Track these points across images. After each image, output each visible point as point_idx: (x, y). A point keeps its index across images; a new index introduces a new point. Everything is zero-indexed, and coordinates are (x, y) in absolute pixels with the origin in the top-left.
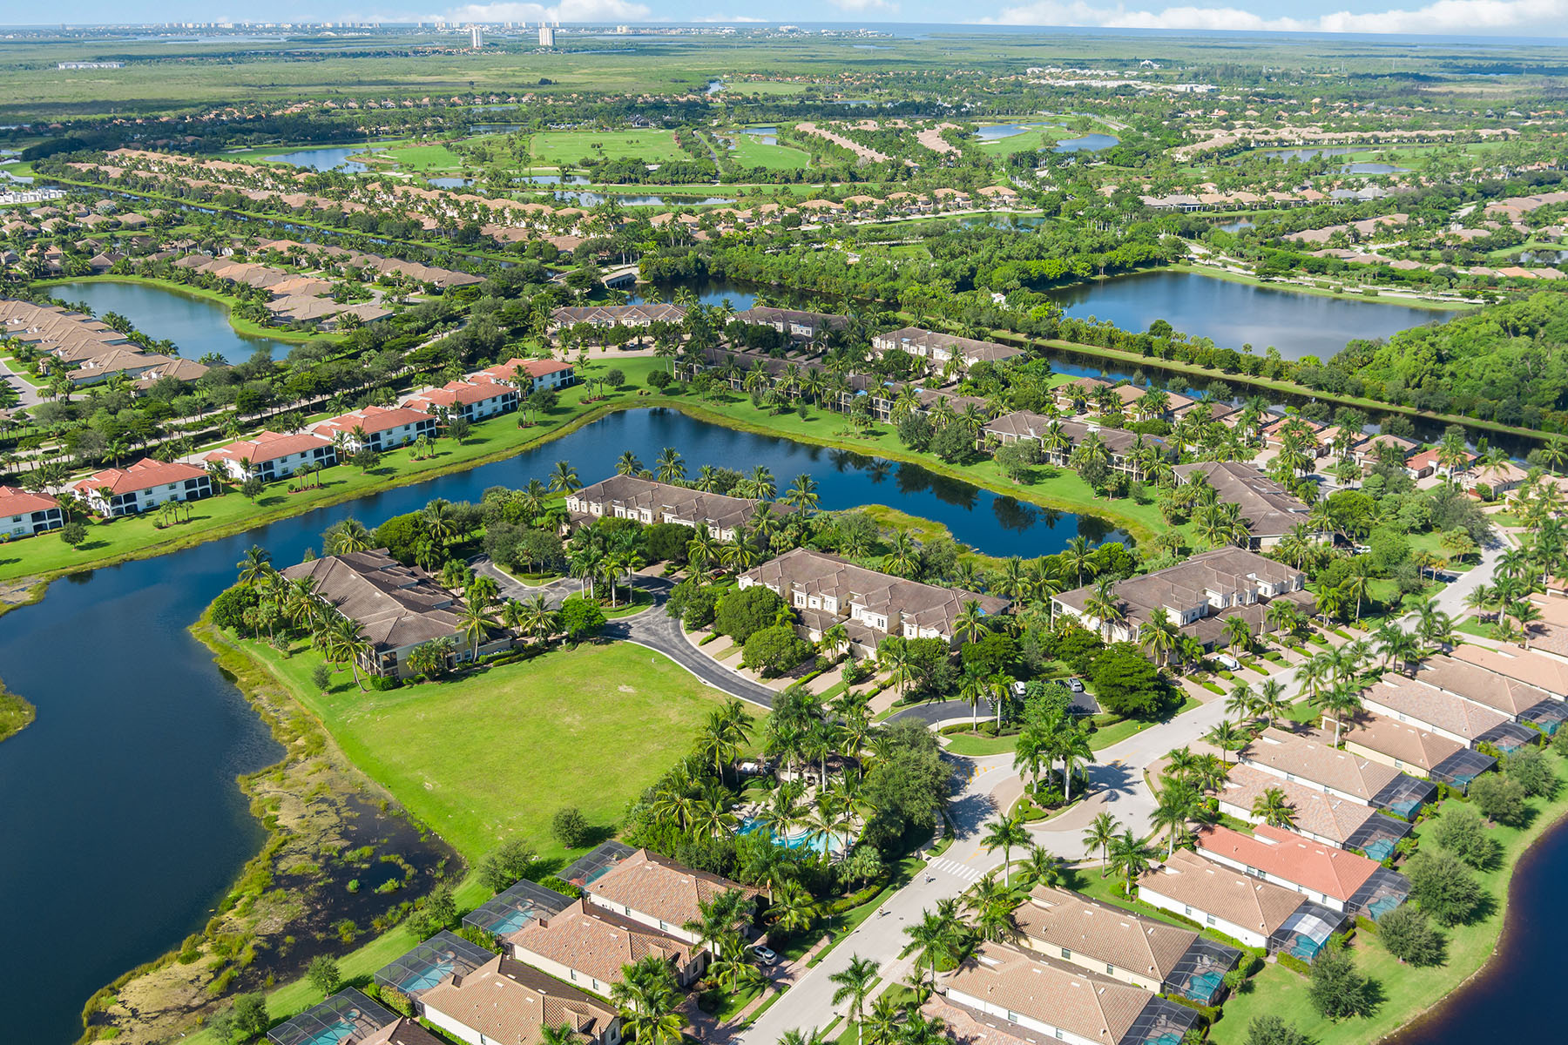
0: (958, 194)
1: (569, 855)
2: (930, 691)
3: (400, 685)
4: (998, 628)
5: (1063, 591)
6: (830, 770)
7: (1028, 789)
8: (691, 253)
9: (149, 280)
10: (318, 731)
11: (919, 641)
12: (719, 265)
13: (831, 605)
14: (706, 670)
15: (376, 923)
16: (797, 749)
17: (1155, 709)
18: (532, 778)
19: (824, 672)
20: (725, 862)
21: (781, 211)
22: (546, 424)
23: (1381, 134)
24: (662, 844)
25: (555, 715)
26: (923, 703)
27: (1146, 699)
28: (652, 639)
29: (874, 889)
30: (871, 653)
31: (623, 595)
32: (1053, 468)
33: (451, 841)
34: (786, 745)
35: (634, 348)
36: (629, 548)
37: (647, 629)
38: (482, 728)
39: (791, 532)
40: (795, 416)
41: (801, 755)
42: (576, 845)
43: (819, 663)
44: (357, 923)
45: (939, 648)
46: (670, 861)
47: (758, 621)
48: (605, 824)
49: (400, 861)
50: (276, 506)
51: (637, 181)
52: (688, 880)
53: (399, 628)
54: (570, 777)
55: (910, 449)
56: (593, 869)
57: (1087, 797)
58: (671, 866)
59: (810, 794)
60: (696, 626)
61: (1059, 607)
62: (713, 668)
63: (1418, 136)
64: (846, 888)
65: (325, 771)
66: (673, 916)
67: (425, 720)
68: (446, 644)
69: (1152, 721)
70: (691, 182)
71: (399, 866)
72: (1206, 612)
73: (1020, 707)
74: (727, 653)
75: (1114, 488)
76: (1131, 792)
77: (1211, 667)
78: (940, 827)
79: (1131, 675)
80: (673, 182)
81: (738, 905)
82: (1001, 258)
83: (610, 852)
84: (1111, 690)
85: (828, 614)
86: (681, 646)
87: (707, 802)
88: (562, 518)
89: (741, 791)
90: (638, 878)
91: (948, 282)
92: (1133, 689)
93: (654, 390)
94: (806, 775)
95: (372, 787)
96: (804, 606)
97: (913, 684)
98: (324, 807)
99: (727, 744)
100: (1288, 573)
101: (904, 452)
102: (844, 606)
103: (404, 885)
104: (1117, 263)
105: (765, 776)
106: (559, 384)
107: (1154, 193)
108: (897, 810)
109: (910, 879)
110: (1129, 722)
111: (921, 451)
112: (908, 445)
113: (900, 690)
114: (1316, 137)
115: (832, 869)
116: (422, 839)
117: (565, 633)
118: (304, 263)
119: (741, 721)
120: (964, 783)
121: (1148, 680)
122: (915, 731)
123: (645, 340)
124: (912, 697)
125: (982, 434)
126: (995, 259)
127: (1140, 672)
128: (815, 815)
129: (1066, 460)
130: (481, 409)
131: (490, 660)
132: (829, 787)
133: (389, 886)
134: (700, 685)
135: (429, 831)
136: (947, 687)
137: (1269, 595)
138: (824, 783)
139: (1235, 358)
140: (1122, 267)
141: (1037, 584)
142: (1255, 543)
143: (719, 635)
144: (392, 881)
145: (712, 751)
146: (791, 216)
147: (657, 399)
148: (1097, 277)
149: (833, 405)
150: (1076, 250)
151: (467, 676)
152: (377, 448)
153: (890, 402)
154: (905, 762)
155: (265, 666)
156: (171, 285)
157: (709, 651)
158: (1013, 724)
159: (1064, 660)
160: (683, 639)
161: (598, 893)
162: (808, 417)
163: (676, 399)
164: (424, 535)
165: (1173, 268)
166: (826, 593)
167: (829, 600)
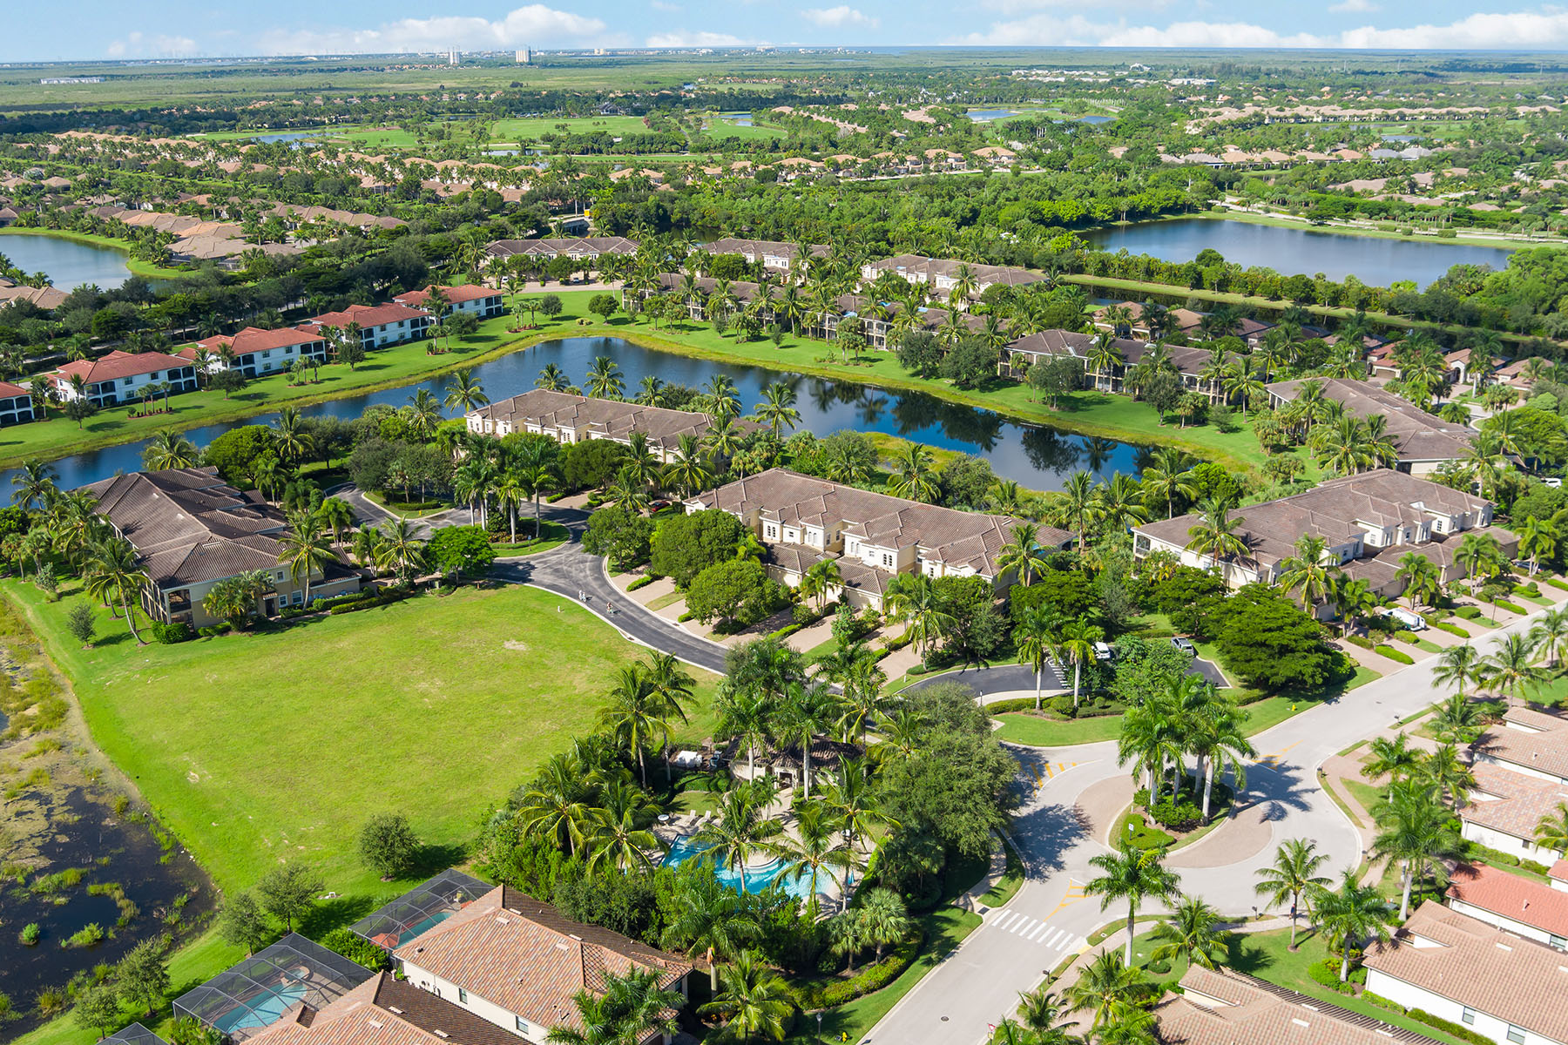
0: (951, 154)
1: (384, 891)
2: (964, 652)
3: (195, 636)
4: (1062, 566)
5: (1148, 522)
6: (816, 763)
7: (1140, 798)
8: (651, 198)
9: (55, 232)
10: (62, 697)
11: (948, 582)
12: (683, 212)
13: (816, 538)
14: (633, 622)
15: (44, 1001)
16: (765, 730)
17: (1320, 681)
18: (352, 768)
19: (805, 626)
20: (636, 913)
21: (755, 167)
22: (462, 351)
23: (1407, 111)
24: (532, 879)
25: (405, 680)
26: (955, 670)
27: (1305, 666)
28: (561, 582)
29: (895, 963)
30: (875, 601)
31: (527, 529)
32: (1100, 394)
33: (207, 863)
34: (746, 723)
35: (578, 283)
36: (537, 464)
37: (557, 570)
38: (295, 695)
39: (759, 453)
40: (770, 344)
41: (770, 740)
42: (397, 876)
43: (799, 615)
44: (14, 998)
45: (975, 590)
46: (539, 911)
47: (711, 555)
48: (452, 842)
49: (118, 894)
50: (109, 432)
51: (600, 152)
52: (567, 944)
53: (198, 557)
54: (410, 769)
55: (913, 375)
56: (415, 919)
57: (1234, 813)
58: (543, 920)
59: (784, 801)
60: (623, 568)
61: (1145, 543)
62: (644, 619)
63: (1448, 113)
64: (843, 961)
65: (53, 752)
66: (538, 1009)
67: (217, 683)
68: (260, 579)
69: (1312, 699)
70: (659, 152)
71: (114, 902)
72: (1361, 551)
73: (1109, 675)
74: (667, 601)
75: (1188, 412)
76: (1304, 807)
77: (1386, 626)
78: (998, 857)
79: (1280, 628)
80: (639, 152)
81: (648, 1001)
82: (1008, 199)
83: (448, 889)
84: (1249, 652)
85: (811, 550)
86: (601, 592)
87: (609, 811)
88: (457, 438)
89: (674, 793)
90: (484, 938)
91: (948, 220)
92: (1284, 650)
93: (598, 319)
94: (778, 770)
95: (111, 778)
96: (776, 540)
97: (940, 642)
98: (31, 805)
99: (650, 719)
100: (1470, 501)
101: (906, 379)
102: (833, 540)
103: (111, 935)
104: (1141, 208)
105: (713, 771)
106: (484, 313)
107: (1168, 151)
108: (930, 829)
109: (955, 945)
110: (1275, 699)
111: (927, 378)
112: (911, 370)
113: (920, 650)
114: (1337, 114)
115: (823, 929)
116: (163, 860)
117: (437, 575)
118: (225, 215)
119: (675, 684)
120: (1032, 789)
121: (1307, 637)
122: (954, 704)
123: (592, 275)
124: (938, 661)
125: (1006, 355)
126: (1001, 200)
127: (1293, 625)
128: (793, 835)
129: (1116, 385)
130: (384, 334)
131: (327, 606)
132: (815, 790)
133: (84, 936)
134: (623, 642)
135: (177, 846)
136: (990, 647)
137: (1445, 531)
138: (807, 784)
139: (1308, 285)
140: (1146, 212)
141: (1113, 511)
142: (1405, 468)
143: (656, 578)
144: (93, 927)
145: (625, 729)
146: (766, 171)
147: (600, 328)
148: (1119, 223)
149: (814, 331)
150: (1092, 194)
151: (290, 625)
152: (251, 374)
153: (886, 324)
154: (946, 751)
155: (23, 610)
156: (77, 235)
157: (640, 599)
158: (1099, 701)
159: (1164, 611)
160: (605, 583)
161: (415, 962)
162: (783, 343)
163: (622, 328)
164: (269, 452)
165: (1204, 215)
166: (808, 521)
167: (813, 530)
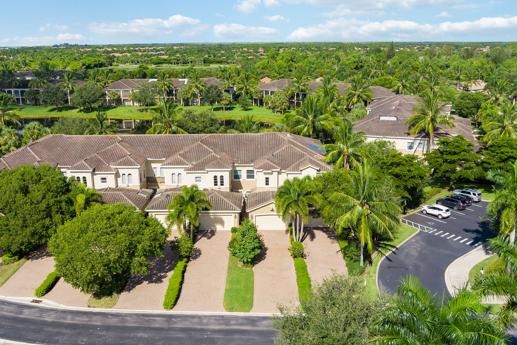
55: (51, 111)
85: (133, 191)
111: (60, 111)
112: (49, 108)
166: (120, 164)
167: (126, 172)
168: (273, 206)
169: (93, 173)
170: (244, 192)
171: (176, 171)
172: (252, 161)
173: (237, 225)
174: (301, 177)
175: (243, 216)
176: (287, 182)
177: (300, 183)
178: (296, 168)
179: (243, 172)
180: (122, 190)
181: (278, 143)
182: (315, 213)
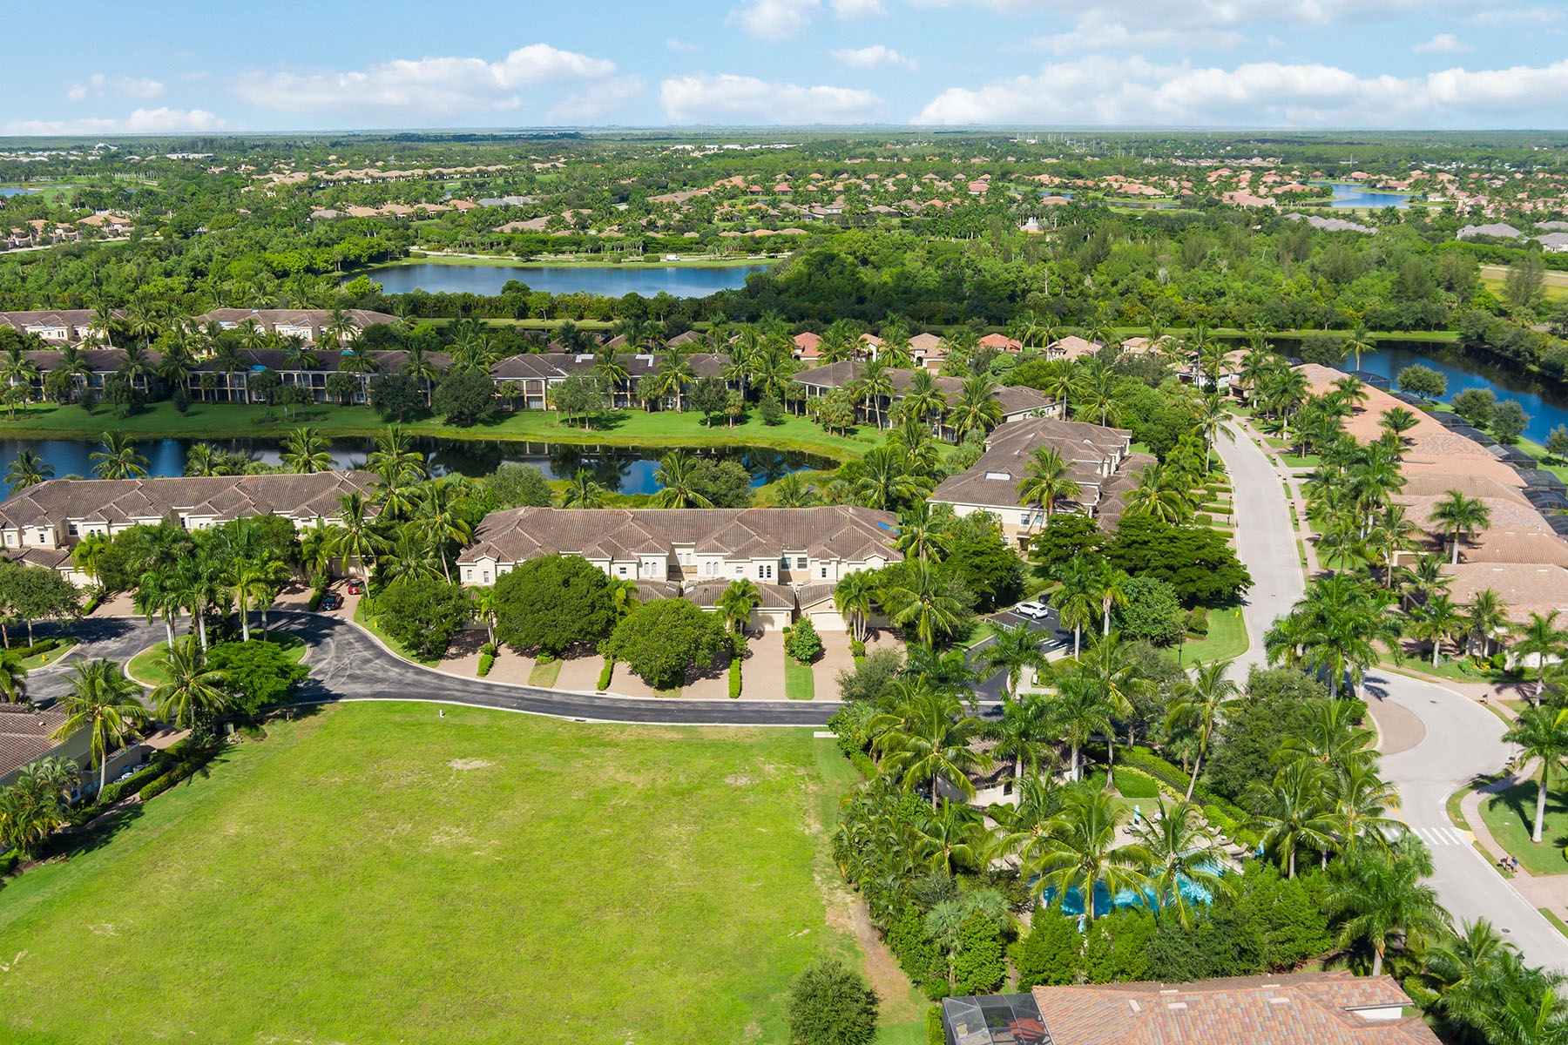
13: (656, 568)
14: (550, 704)
19: (742, 658)
23: (445, 171)
43: (738, 647)
55: (387, 421)
62: (557, 698)
74: (547, 674)
75: (737, 410)
101: (382, 426)
104: (352, 257)
111: (406, 422)
112: (384, 416)
131: (125, 792)
134: (581, 726)
143: (493, 654)
148: (335, 274)
157: (511, 680)
160: (438, 675)
162: (189, 411)
165: (405, 262)
166: (643, 551)
167: (650, 560)
168: (832, 603)
169: (611, 563)
170: (794, 585)
171: (712, 560)
172: (805, 547)
173: (789, 625)
174: (863, 569)
175: (795, 615)
176: (848, 575)
177: (862, 577)
178: (859, 557)
179: (793, 560)
180: (646, 582)
181: (837, 522)
182: (878, 610)
